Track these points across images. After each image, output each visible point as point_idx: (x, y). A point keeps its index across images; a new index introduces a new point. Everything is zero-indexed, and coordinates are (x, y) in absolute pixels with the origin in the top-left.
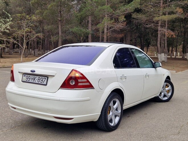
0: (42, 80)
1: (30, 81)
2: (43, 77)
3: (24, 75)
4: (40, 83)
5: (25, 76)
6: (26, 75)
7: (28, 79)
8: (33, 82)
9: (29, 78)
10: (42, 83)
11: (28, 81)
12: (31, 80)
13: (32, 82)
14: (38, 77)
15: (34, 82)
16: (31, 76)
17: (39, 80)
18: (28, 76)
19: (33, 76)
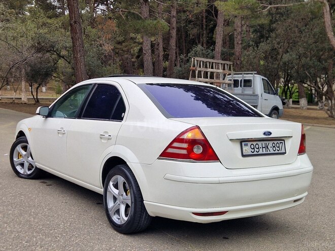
0: (279, 147)
1: (260, 153)
2: (279, 142)
3: (243, 143)
4: (276, 152)
5: (246, 145)
6: (249, 144)
7: (256, 149)
8: (267, 153)
9: (257, 147)
10: (280, 152)
11: (255, 153)
12: (261, 150)
13: (264, 152)
14: (271, 143)
15: (269, 152)
16: (260, 143)
17: (273, 147)
18: (255, 143)
19: (263, 143)
